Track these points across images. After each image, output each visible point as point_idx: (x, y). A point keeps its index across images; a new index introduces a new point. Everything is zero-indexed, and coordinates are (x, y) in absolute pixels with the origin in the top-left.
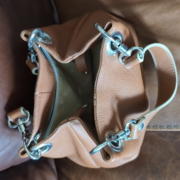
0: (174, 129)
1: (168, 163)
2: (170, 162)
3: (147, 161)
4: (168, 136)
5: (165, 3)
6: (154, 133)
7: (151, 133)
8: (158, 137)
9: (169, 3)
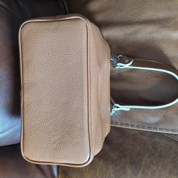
0: (153, 130)
1: (144, 157)
2: (146, 157)
3: (128, 154)
4: (148, 135)
5: (155, 25)
6: (137, 132)
7: (135, 131)
8: (139, 135)
9: (159, 25)
